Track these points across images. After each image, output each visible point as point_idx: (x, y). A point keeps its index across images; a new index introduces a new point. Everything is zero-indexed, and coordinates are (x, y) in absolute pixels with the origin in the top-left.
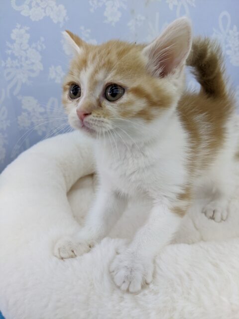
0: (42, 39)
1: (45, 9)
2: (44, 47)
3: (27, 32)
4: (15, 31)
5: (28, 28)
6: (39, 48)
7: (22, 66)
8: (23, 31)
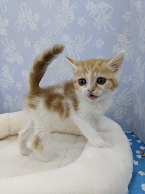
0: (14, 70)
1: (15, 58)
2: (14, 74)
3: (8, 67)
4: (4, 67)
5: (8, 66)
6: (13, 74)
7: (6, 81)
8: (7, 67)
